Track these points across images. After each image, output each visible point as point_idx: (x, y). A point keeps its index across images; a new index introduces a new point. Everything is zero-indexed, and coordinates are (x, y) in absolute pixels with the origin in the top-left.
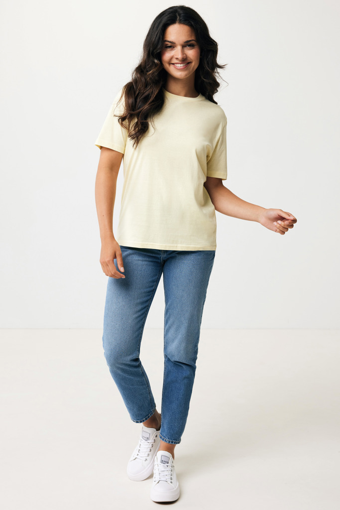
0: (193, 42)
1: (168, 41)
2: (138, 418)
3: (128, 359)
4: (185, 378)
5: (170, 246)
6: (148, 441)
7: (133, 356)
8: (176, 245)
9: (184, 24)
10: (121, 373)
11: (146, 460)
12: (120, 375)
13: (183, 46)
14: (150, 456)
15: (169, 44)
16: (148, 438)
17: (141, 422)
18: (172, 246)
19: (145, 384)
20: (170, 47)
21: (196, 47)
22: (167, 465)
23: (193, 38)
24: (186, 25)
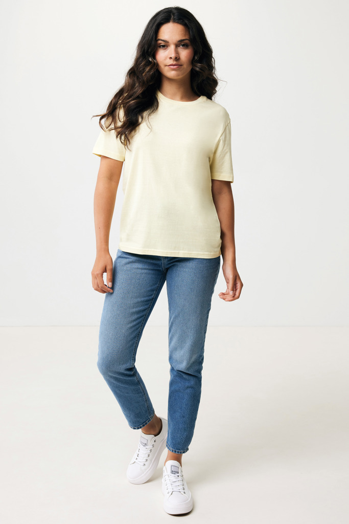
0: (187, 41)
1: (162, 40)
2: (136, 425)
3: (122, 368)
4: (188, 387)
5: (172, 253)
6: (146, 447)
7: (128, 366)
8: (178, 252)
9: (178, 23)
10: (115, 382)
11: (144, 465)
12: (114, 384)
13: (177, 46)
14: (149, 461)
15: (163, 44)
16: (146, 444)
17: (138, 428)
18: (174, 253)
19: (141, 392)
20: (164, 46)
21: (190, 47)
22: (178, 475)
23: (187, 37)
24: (180, 24)
